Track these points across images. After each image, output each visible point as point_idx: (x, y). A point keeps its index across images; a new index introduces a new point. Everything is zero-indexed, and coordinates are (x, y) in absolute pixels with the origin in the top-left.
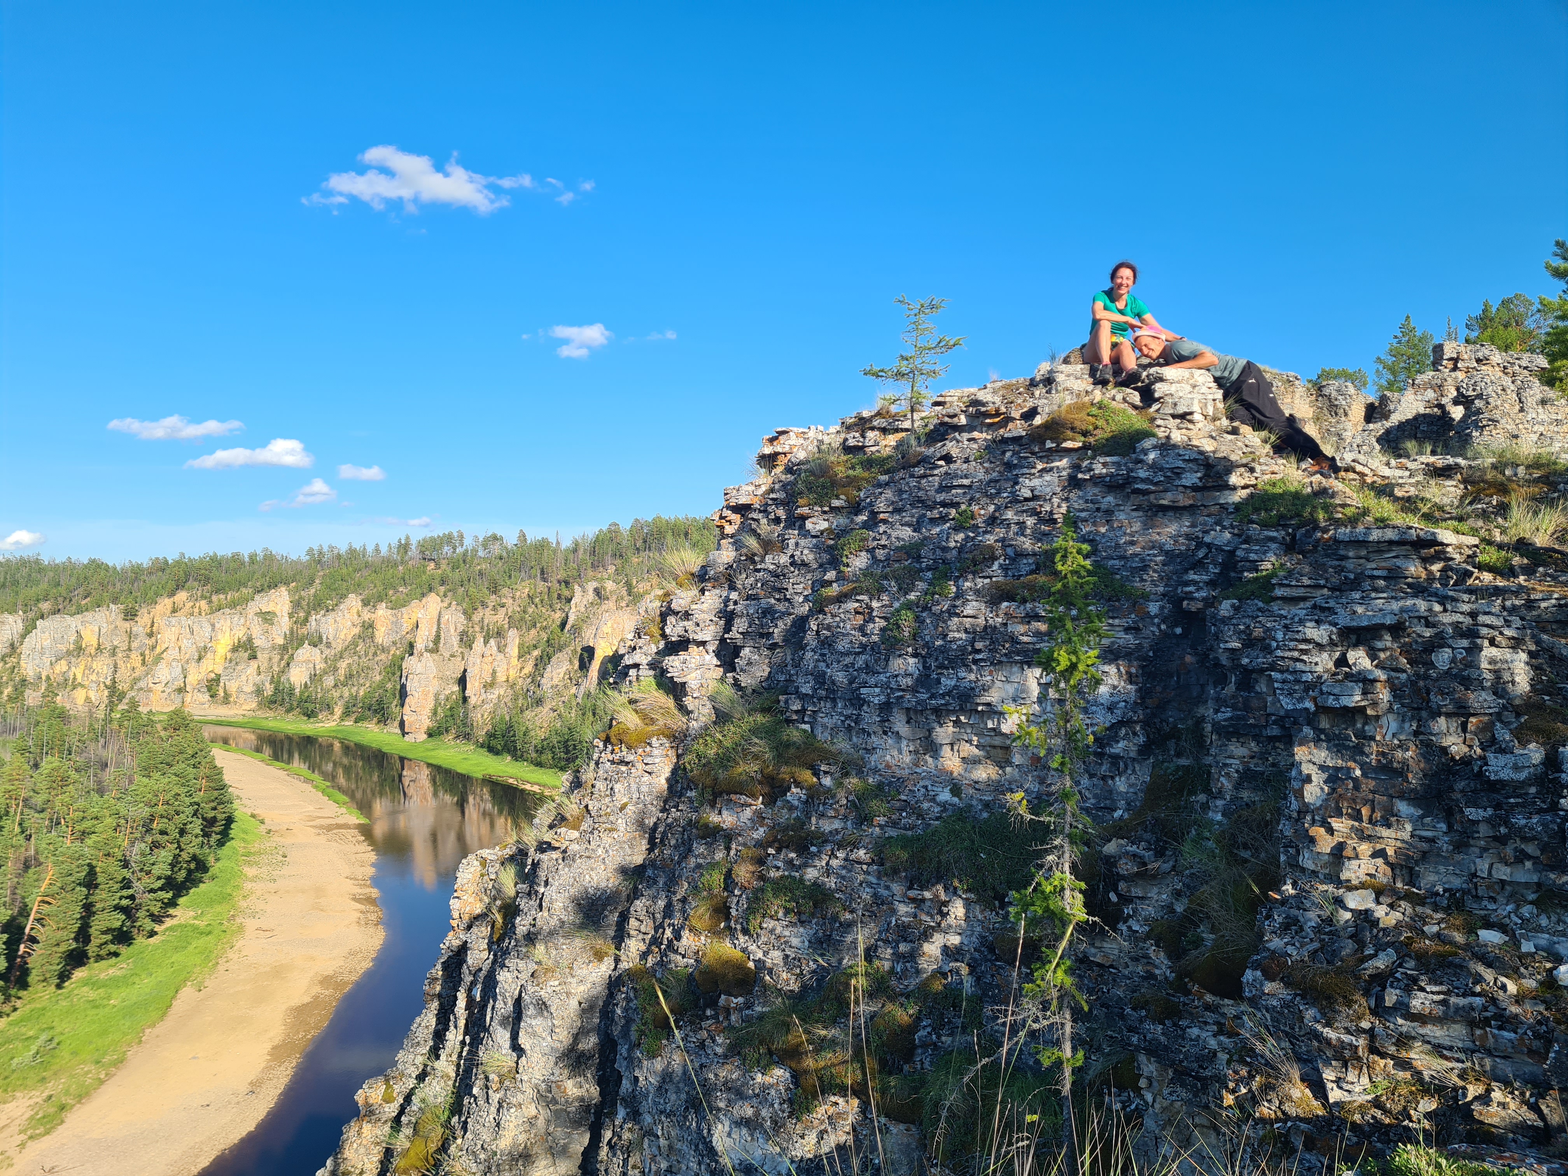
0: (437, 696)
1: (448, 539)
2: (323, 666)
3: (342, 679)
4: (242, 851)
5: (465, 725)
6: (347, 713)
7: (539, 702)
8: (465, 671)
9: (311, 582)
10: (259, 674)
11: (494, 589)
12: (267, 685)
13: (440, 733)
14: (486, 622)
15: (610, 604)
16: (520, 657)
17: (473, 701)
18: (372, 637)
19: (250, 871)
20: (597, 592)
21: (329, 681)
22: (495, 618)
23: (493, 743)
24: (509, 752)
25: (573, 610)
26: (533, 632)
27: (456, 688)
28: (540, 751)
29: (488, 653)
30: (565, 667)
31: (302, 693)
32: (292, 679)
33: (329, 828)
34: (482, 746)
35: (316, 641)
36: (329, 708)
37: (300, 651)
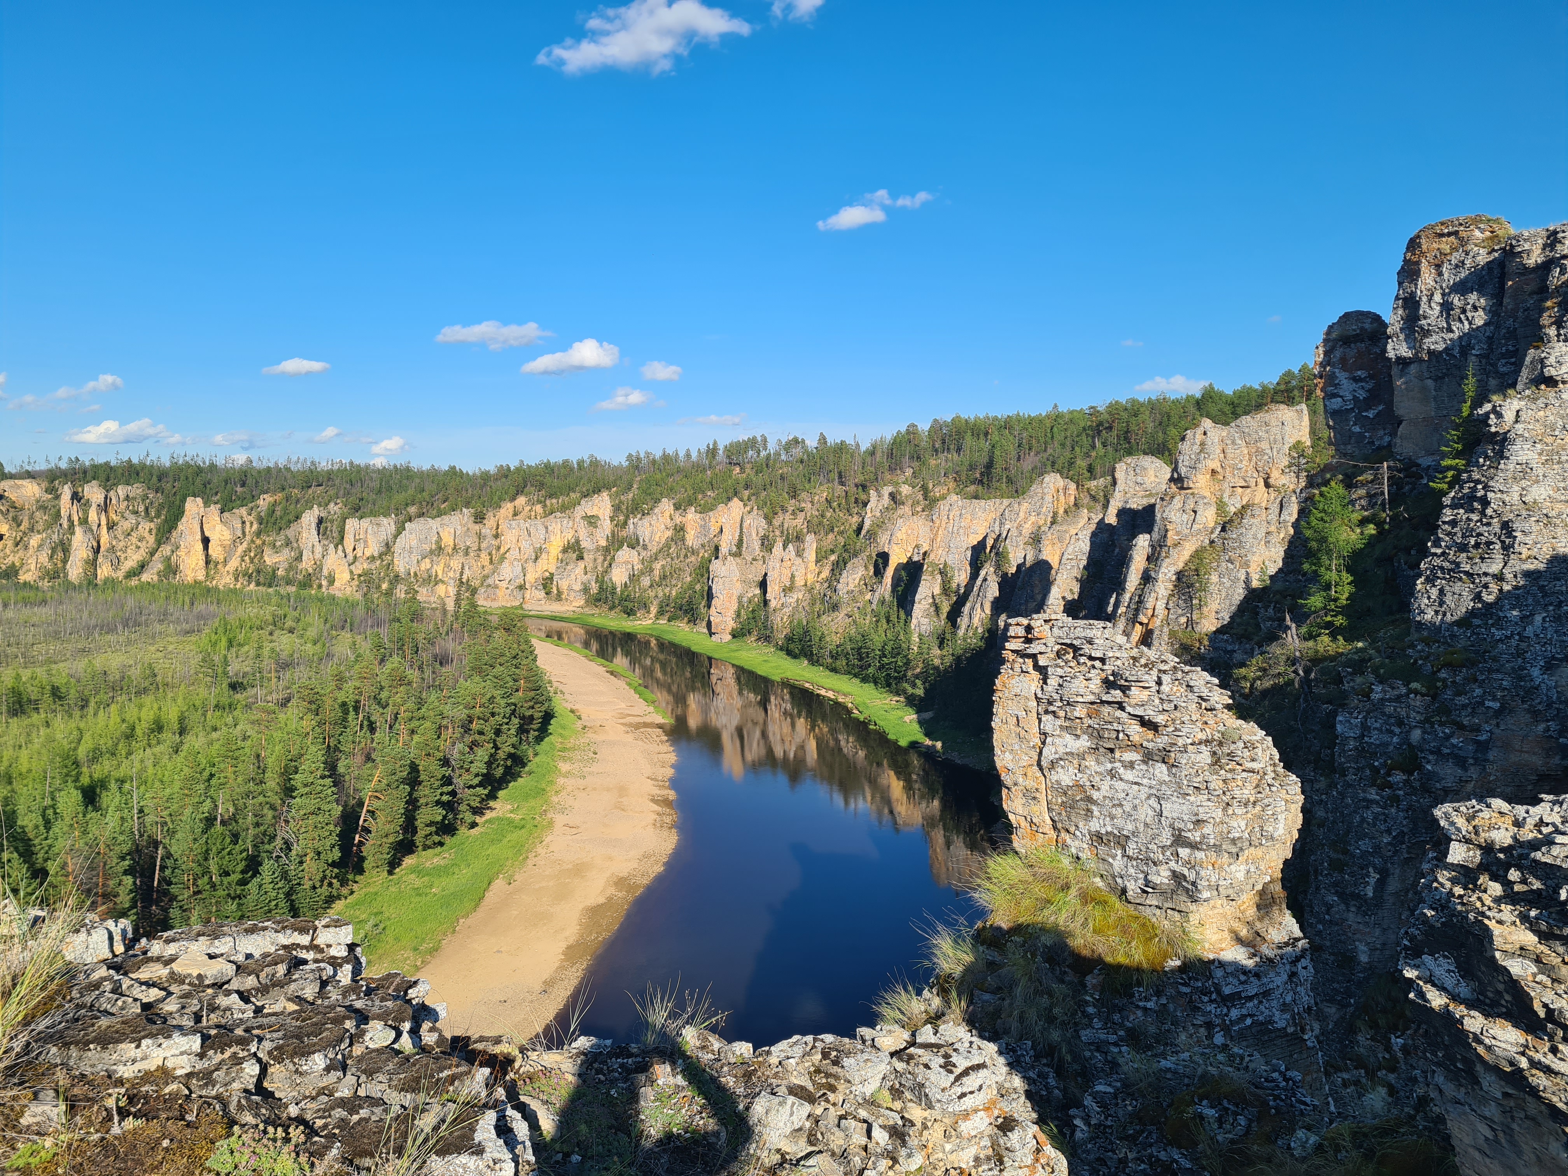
0: (740, 598)
1: (752, 443)
2: (640, 566)
3: (657, 579)
4: (559, 746)
5: (766, 628)
6: (661, 613)
7: (835, 607)
8: (766, 574)
9: (630, 487)
10: (586, 573)
11: (794, 494)
12: (593, 583)
13: (744, 635)
14: (786, 526)
15: (906, 509)
16: (817, 562)
17: (773, 604)
18: (683, 540)
19: (564, 767)
20: (892, 496)
21: (646, 581)
22: (795, 522)
23: (791, 646)
24: (806, 656)
25: (869, 515)
26: (831, 536)
27: (758, 591)
28: (834, 656)
29: (786, 558)
30: (861, 572)
31: (622, 592)
32: (614, 579)
33: (637, 726)
34: (781, 649)
35: (634, 543)
36: (646, 606)
37: (620, 553)
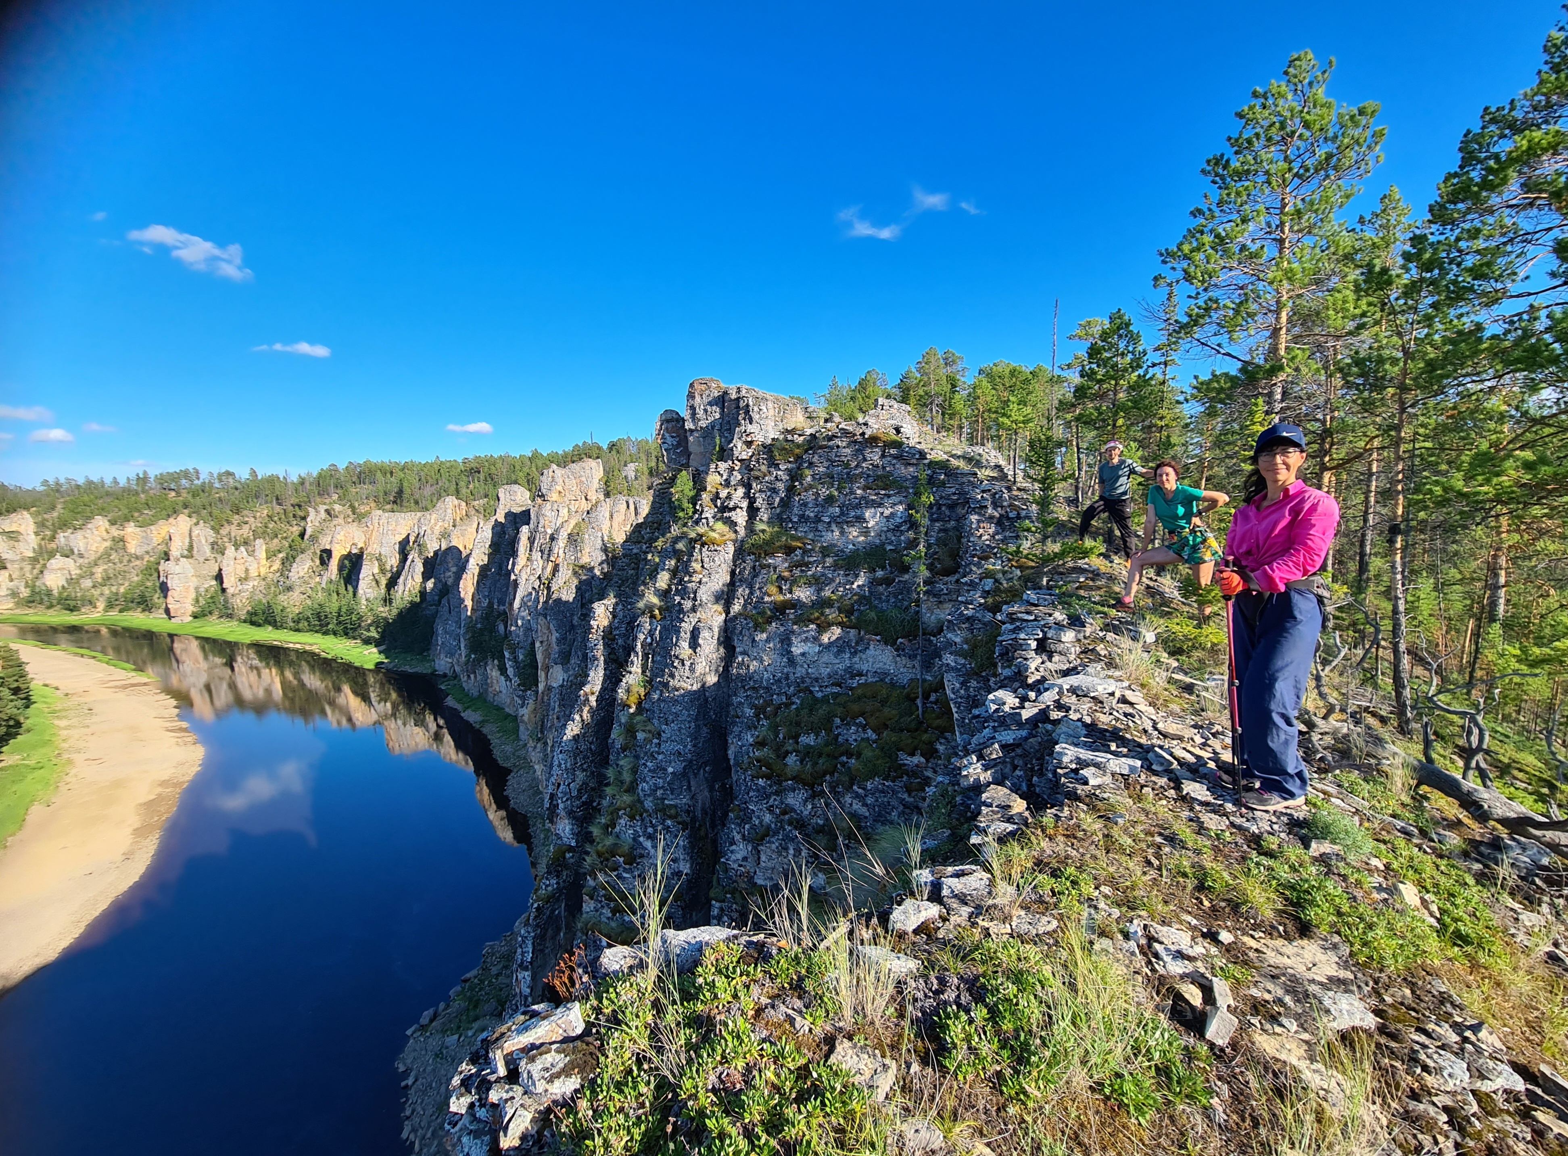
0: (197, 589)
1: (186, 474)
2: (78, 572)
3: (100, 580)
4: (46, 710)
5: (227, 608)
6: (110, 606)
7: (289, 589)
8: (220, 570)
9: (53, 508)
10: (11, 580)
11: (237, 511)
12: (22, 589)
13: (205, 615)
14: (233, 534)
15: (340, 520)
16: (268, 559)
17: (230, 591)
18: (124, 548)
20: (328, 512)
21: (87, 583)
22: (241, 532)
23: (254, 619)
24: (270, 624)
25: (310, 524)
26: (276, 541)
27: (214, 583)
28: (297, 621)
29: (239, 557)
30: (309, 563)
31: (60, 593)
32: (48, 583)
34: (245, 621)
35: (68, 553)
36: (92, 603)
37: (52, 561)
